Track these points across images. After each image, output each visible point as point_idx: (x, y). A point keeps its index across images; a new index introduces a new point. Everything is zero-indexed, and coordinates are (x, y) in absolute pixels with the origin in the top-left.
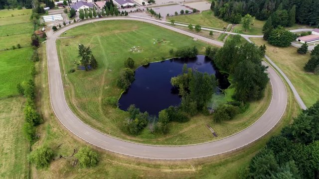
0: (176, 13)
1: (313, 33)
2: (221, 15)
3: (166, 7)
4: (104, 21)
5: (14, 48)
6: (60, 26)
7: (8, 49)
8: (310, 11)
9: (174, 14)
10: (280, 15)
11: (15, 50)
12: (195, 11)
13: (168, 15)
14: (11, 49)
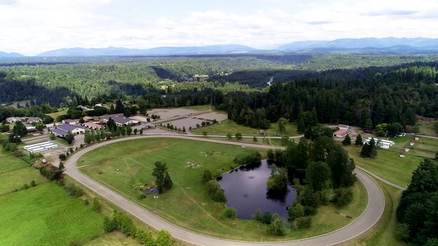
0: (198, 126)
1: (341, 128)
2: (247, 122)
3: (177, 121)
4: (117, 143)
5: (26, 187)
6: (68, 154)
7: (17, 190)
8: (328, 111)
9: (196, 127)
10: (307, 116)
11: (29, 190)
12: (215, 122)
13: (190, 128)
14: (22, 189)
